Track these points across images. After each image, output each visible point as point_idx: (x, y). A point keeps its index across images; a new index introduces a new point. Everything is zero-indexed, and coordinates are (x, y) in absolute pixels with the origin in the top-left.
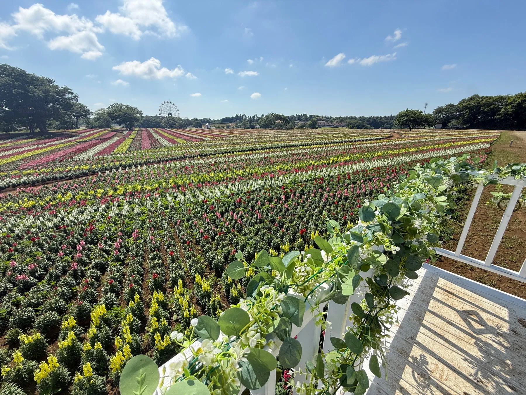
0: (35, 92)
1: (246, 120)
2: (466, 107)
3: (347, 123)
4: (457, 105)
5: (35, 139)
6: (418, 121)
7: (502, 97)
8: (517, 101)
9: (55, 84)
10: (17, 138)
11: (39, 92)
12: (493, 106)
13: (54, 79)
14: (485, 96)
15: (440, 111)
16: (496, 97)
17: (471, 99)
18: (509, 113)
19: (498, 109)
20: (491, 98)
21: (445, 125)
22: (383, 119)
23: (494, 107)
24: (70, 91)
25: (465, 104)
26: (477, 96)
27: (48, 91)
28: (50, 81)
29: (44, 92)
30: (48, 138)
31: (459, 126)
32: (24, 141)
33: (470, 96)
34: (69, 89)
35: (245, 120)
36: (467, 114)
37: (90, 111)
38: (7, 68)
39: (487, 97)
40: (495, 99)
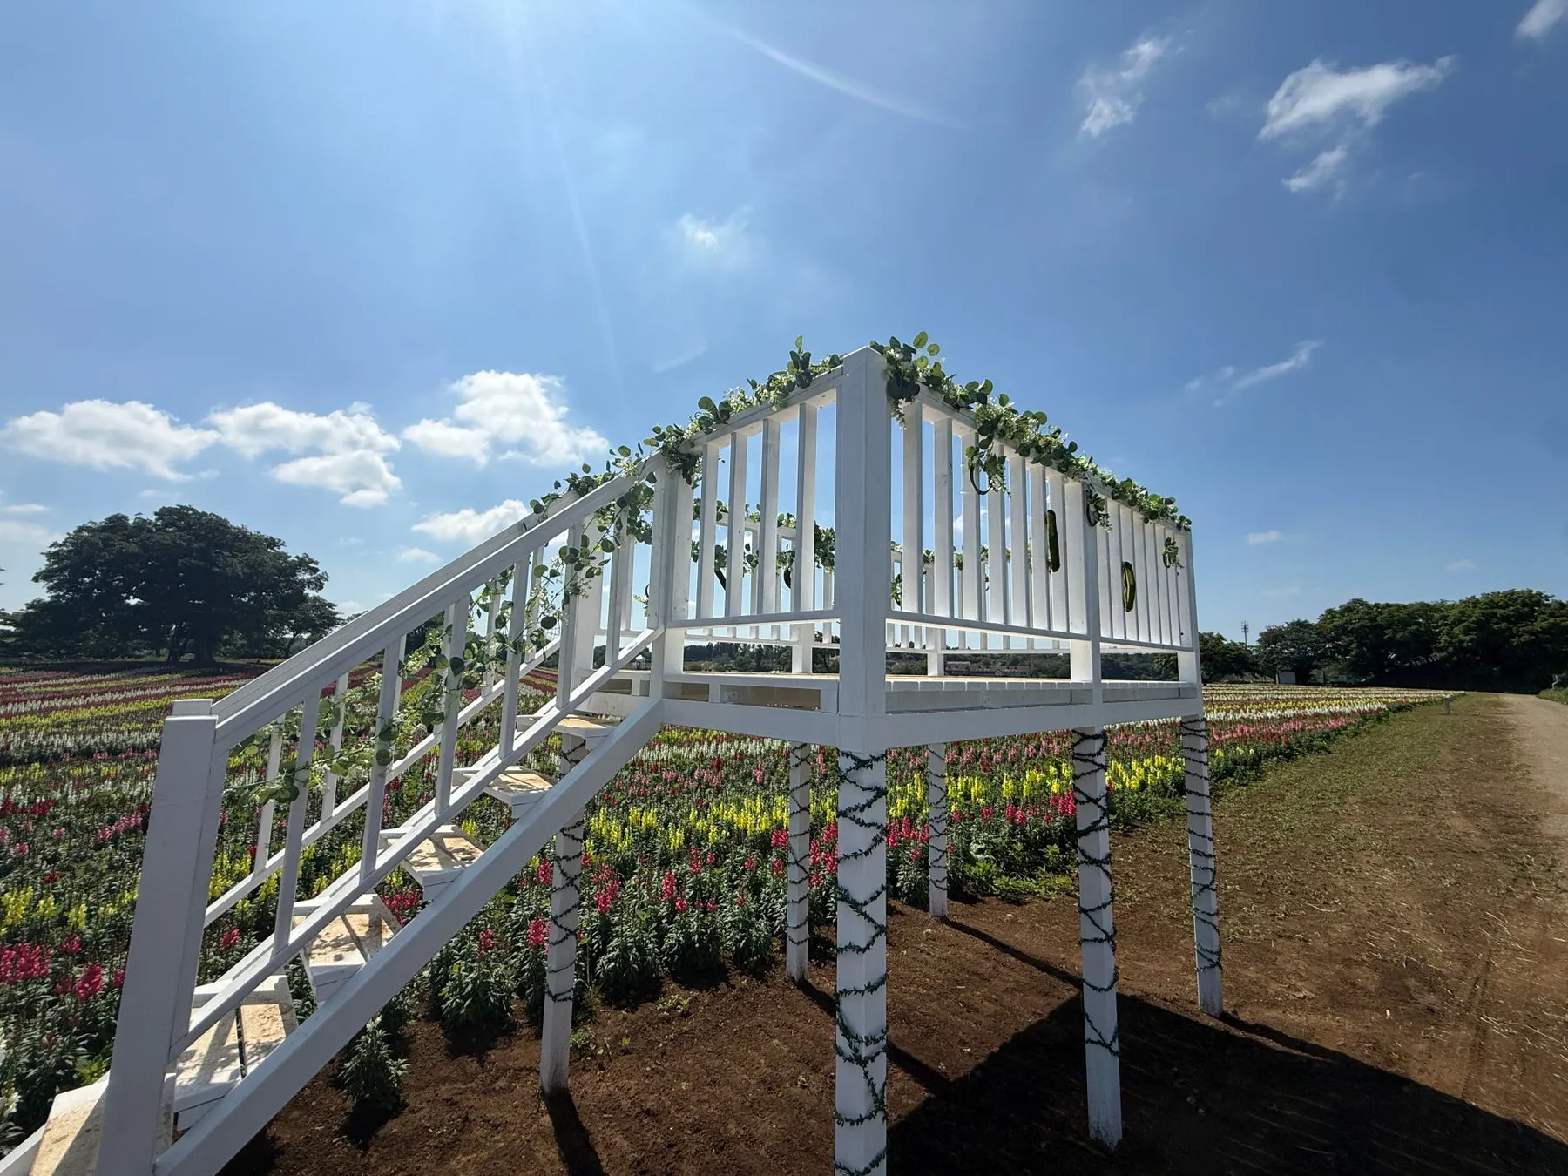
0: (231, 566)
1: (747, 655)
2: (1343, 630)
3: (1032, 668)
4: (1319, 624)
5: (179, 676)
6: (1217, 661)
7: (1428, 605)
8: (1470, 617)
9: (282, 549)
10: (133, 672)
11: (238, 566)
12: (1414, 627)
13: (283, 539)
14: (1382, 602)
15: (1276, 636)
16: (1412, 605)
17: (1348, 609)
18: (1465, 645)
19: (1434, 638)
20: (1400, 608)
21: (1303, 675)
22: (1135, 661)
23: (1417, 630)
24: (312, 565)
25: (1337, 622)
26: (1361, 602)
27: (262, 563)
28: (272, 543)
29: (248, 566)
30: (213, 675)
31: (1344, 678)
32: (150, 679)
33: (1345, 601)
34: (312, 561)
35: (743, 654)
36: (1354, 646)
37: (338, 616)
38: (188, 515)
39: (1388, 605)
40: (1411, 609)
